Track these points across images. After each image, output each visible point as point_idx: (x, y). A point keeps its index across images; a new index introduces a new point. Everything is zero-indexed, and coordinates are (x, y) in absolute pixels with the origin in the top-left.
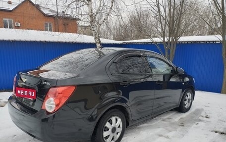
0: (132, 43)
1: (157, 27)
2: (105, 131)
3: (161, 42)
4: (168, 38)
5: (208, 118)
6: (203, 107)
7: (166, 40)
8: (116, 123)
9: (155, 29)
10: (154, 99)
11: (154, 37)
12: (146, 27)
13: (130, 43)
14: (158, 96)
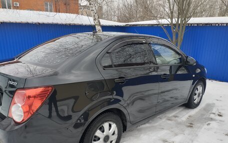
0: (136, 25)
1: (164, 7)
2: (95, 141)
3: (168, 24)
4: (176, 19)
5: (221, 116)
6: (215, 102)
7: (174, 22)
8: (109, 130)
9: (162, 9)
10: (159, 94)
11: (161, 18)
12: (152, 7)
13: (134, 25)
14: (163, 90)
